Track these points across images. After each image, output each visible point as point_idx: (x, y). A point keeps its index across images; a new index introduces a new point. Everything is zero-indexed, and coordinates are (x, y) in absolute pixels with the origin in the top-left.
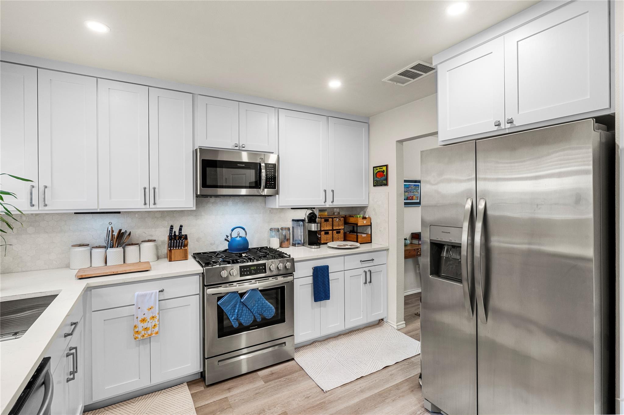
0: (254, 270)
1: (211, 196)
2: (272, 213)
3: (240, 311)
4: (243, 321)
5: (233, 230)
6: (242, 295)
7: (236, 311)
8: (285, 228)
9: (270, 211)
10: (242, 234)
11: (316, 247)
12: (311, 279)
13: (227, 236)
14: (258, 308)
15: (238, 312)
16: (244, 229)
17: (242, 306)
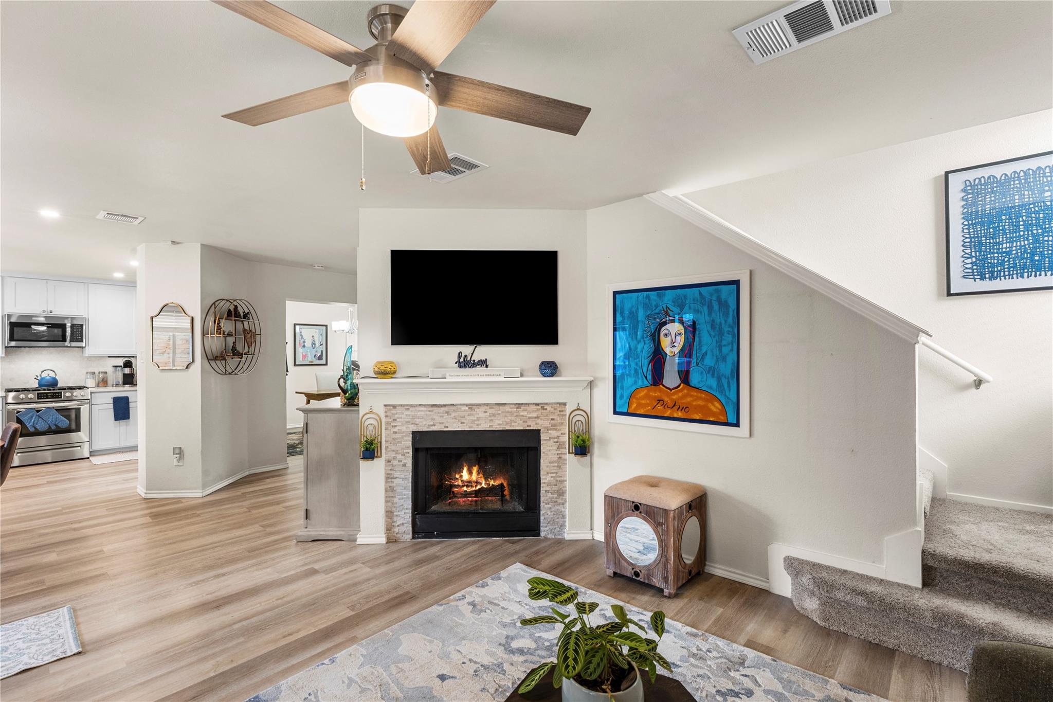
0: (50, 396)
1: (25, 347)
2: (90, 361)
3: (36, 421)
4: (38, 428)
5: (42, 372)
6: (38, 411)
7: (33, 421)
8: (102, 372)
9: (88, 359)
10: (53, 375)
11: (129, 385)
12: (112, 405)
13: (37, 376)
14: (52, 420)
15: (34, 421)
16: (54, 371)
17: (37, 418)
